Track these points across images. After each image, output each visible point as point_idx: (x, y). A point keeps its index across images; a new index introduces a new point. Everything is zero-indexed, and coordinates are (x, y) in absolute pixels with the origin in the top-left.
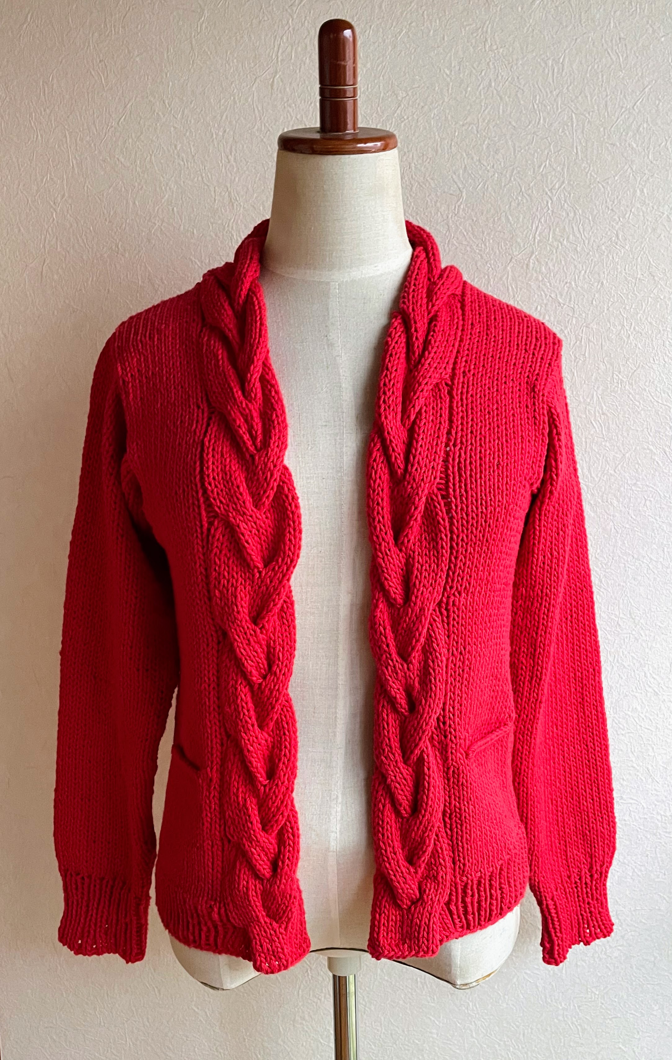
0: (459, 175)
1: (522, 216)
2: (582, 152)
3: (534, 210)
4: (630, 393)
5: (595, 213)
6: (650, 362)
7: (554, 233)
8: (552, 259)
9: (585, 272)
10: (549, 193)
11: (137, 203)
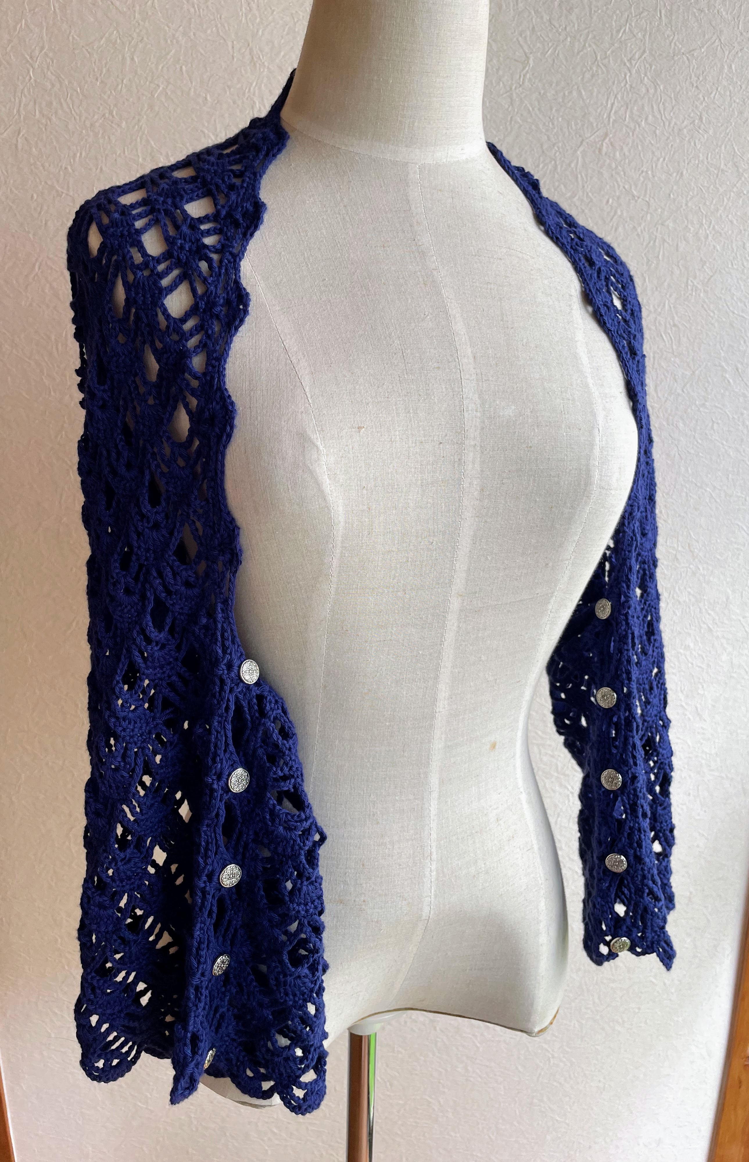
0: (525, 37)
1: (595, 90)
2: (666, 16)
3: (610, 83)
4: (704, 302)
5: (678, 89)
6: (728, 267)
7: (631, 112)
8: (628, 144)
9: (664, 159)
10: (628, 64)
11: (136, 59)
